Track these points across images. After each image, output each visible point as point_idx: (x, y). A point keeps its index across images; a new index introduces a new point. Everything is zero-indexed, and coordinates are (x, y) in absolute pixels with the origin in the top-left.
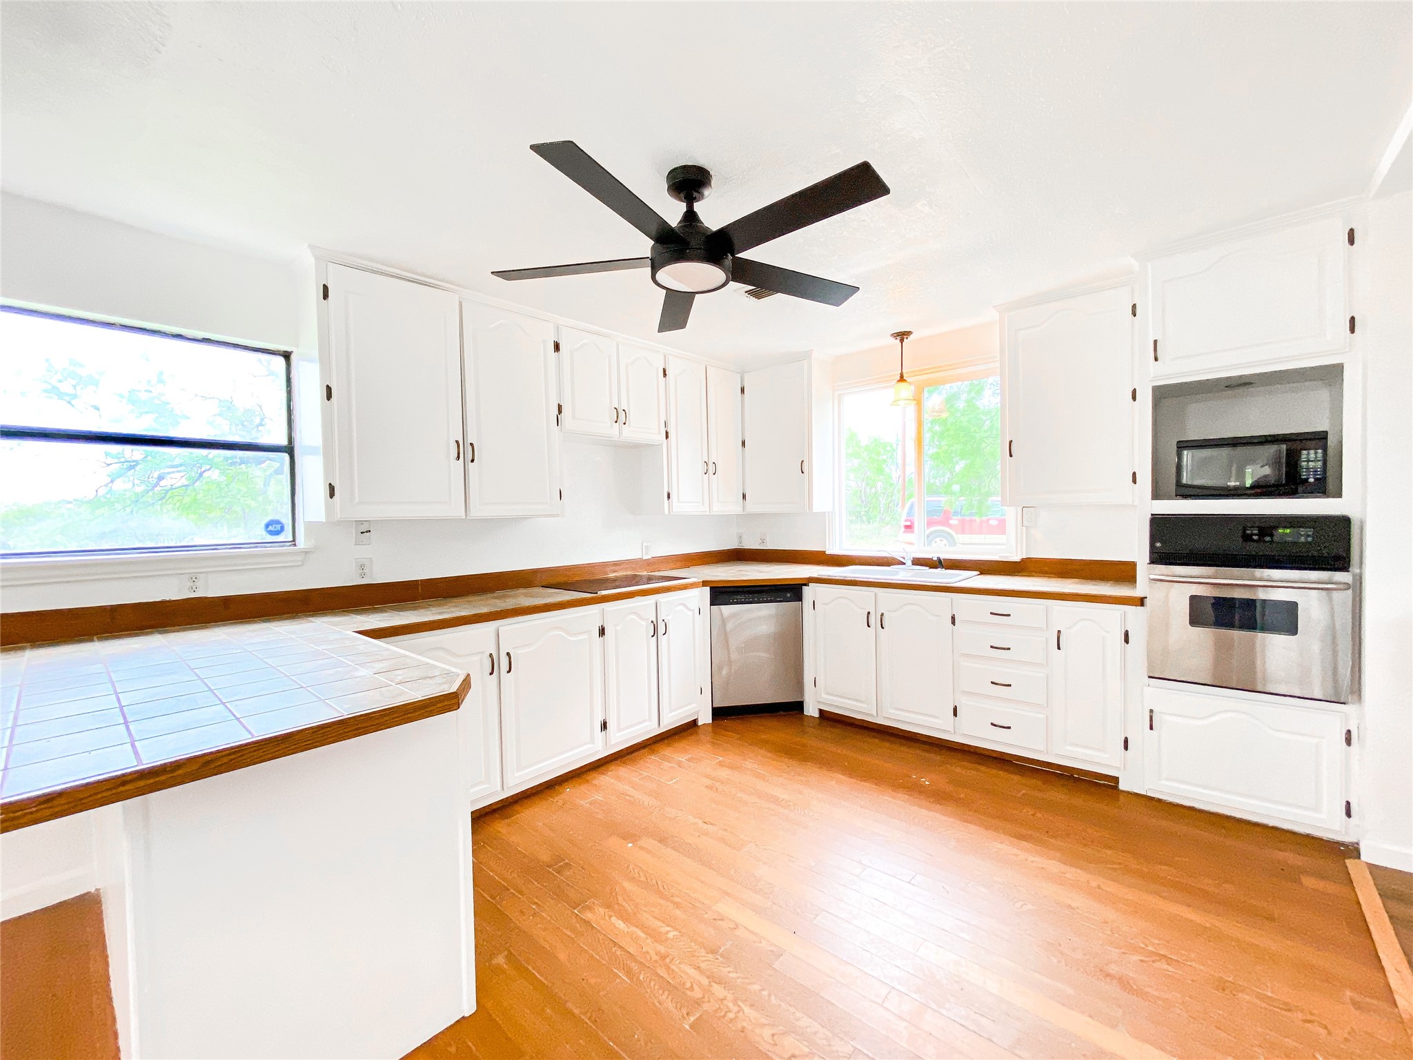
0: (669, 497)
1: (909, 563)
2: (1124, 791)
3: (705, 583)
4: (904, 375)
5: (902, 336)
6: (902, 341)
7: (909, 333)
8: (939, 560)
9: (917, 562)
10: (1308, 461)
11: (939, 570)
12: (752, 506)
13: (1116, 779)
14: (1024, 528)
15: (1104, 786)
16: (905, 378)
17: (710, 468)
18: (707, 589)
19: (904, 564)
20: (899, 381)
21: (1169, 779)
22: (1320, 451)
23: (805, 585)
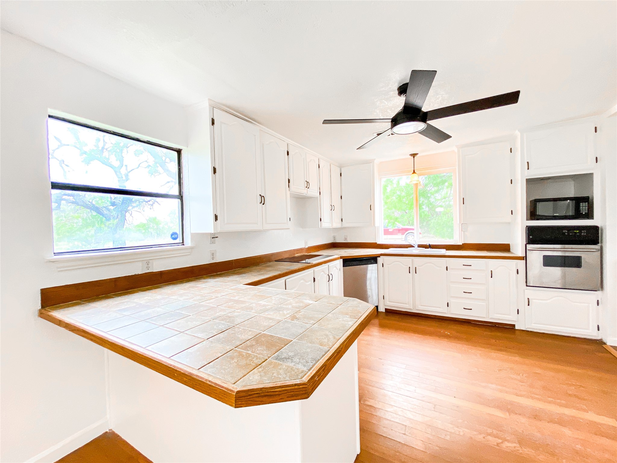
0: (321, 220)
1: (417, 246)
2: (517, 330)
3: (341, 257)
4: (415, 171)
5: (414, 155)
6: (414, 157)
7: (416, 154)
8: (429, 245)
9: (420, 246)
10: (583, 207)
11: (429, 249)
12: (345, 224)
13: (514, 326)
14: (463, 232)
15: (510, 328)
16: (415, 172)
17: (332, 208)
18: (342, 260)
19: (414, 247)
20: (413, 173)
21: (535, 323)
22: (587, 203)
23: (378, 257)
